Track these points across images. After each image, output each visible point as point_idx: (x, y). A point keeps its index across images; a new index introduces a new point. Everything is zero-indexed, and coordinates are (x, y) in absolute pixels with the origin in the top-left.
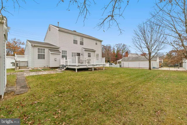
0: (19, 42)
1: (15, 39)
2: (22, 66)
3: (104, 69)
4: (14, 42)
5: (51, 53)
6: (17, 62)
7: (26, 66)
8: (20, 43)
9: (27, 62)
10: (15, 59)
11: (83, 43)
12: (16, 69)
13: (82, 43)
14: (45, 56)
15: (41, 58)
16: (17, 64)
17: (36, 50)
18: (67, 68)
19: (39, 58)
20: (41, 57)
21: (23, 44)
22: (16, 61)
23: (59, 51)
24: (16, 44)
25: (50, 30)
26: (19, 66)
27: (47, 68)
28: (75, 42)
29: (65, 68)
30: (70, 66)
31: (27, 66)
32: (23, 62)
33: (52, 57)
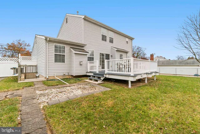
0: (24, 43)
1: (20, 40)
2: (29, 73)
3: (155, 80)
4: (19, 43)
5: (75, 53)
6: (22, 67)
7: (34, 73)
8: (26, 44)
9: (36, 66)
10: (19, 61)
11: (113, 40)
12: (19, 80)
13: (111, 41)
14: (65, 58)
15: (60, 61)
16: (22, 70)
17: (52, 46)
18: (105, 77)
19: (56, 61)
20: (59, 58)
21: (28, 45)
22: (20, 66)
23: (84, 50)
24: (21, 45)
25: (67, 22)
26: (24, 72)
27: (68, 77)
28: (104, 38)
29: (102, 78)
30: (109, 74)
31: (37, 72)
32: (31, 66)
33: (76, 60)
